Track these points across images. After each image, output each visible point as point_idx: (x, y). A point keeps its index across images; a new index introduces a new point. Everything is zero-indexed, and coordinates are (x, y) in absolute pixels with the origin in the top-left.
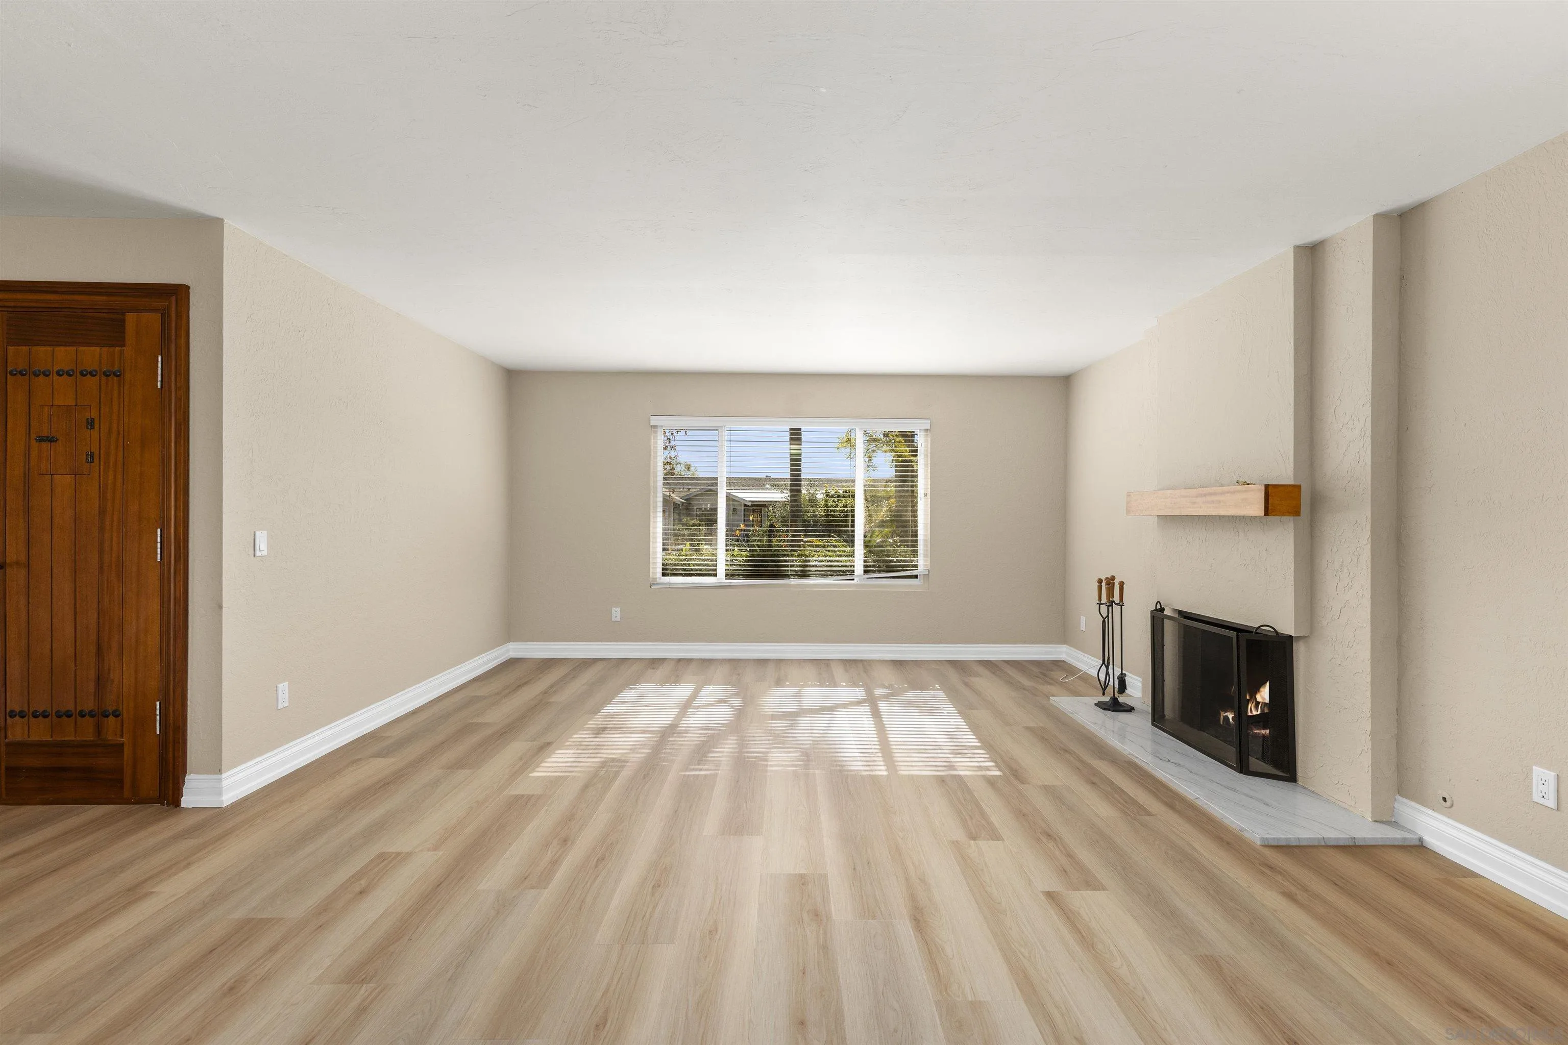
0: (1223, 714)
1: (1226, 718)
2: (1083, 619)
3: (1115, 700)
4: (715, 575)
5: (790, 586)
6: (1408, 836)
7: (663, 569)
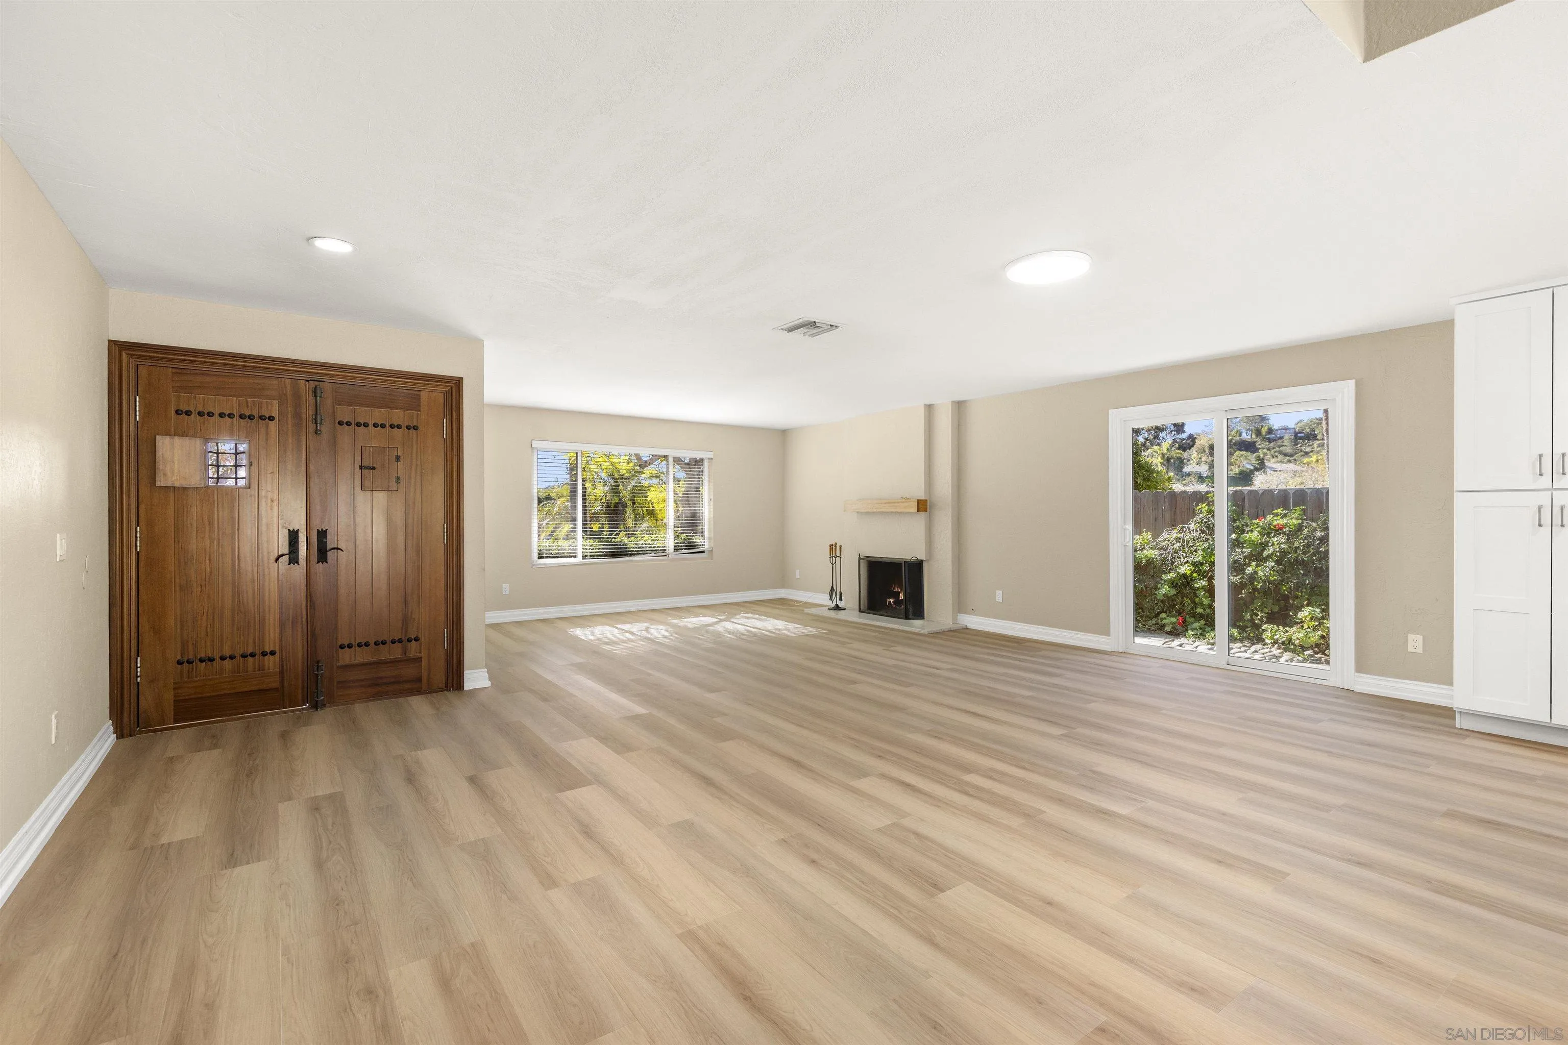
0: (888, 600)
1: (890, 602)
2: (798, 572)
3: (837, 605)
4: (575, 557)
5: (632, 561)
6: (959, 625)
7: (539, 554)
